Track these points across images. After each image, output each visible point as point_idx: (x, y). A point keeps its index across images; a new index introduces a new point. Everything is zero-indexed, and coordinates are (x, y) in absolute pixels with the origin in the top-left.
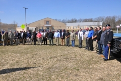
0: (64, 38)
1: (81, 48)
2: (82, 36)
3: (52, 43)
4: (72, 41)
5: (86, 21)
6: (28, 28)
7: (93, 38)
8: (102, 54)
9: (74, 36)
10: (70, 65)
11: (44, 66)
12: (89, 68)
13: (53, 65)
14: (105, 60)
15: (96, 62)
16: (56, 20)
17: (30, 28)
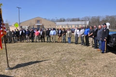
0: (61, 36)
1: (77, 44)
2: (79, 34)
3: (49, 41)
4: (69, 38)
5: (73, 20)
6: (21, 27)
7: (89, 35)
8: (98, 48)
9: (70, 34)
10: (75, 57)
11: (54, 60)
12: (93, 59)
13: (61, 58)
14: (103, 53)
15: (96, 55)
16: (45, 19)
17: (23, 27)
